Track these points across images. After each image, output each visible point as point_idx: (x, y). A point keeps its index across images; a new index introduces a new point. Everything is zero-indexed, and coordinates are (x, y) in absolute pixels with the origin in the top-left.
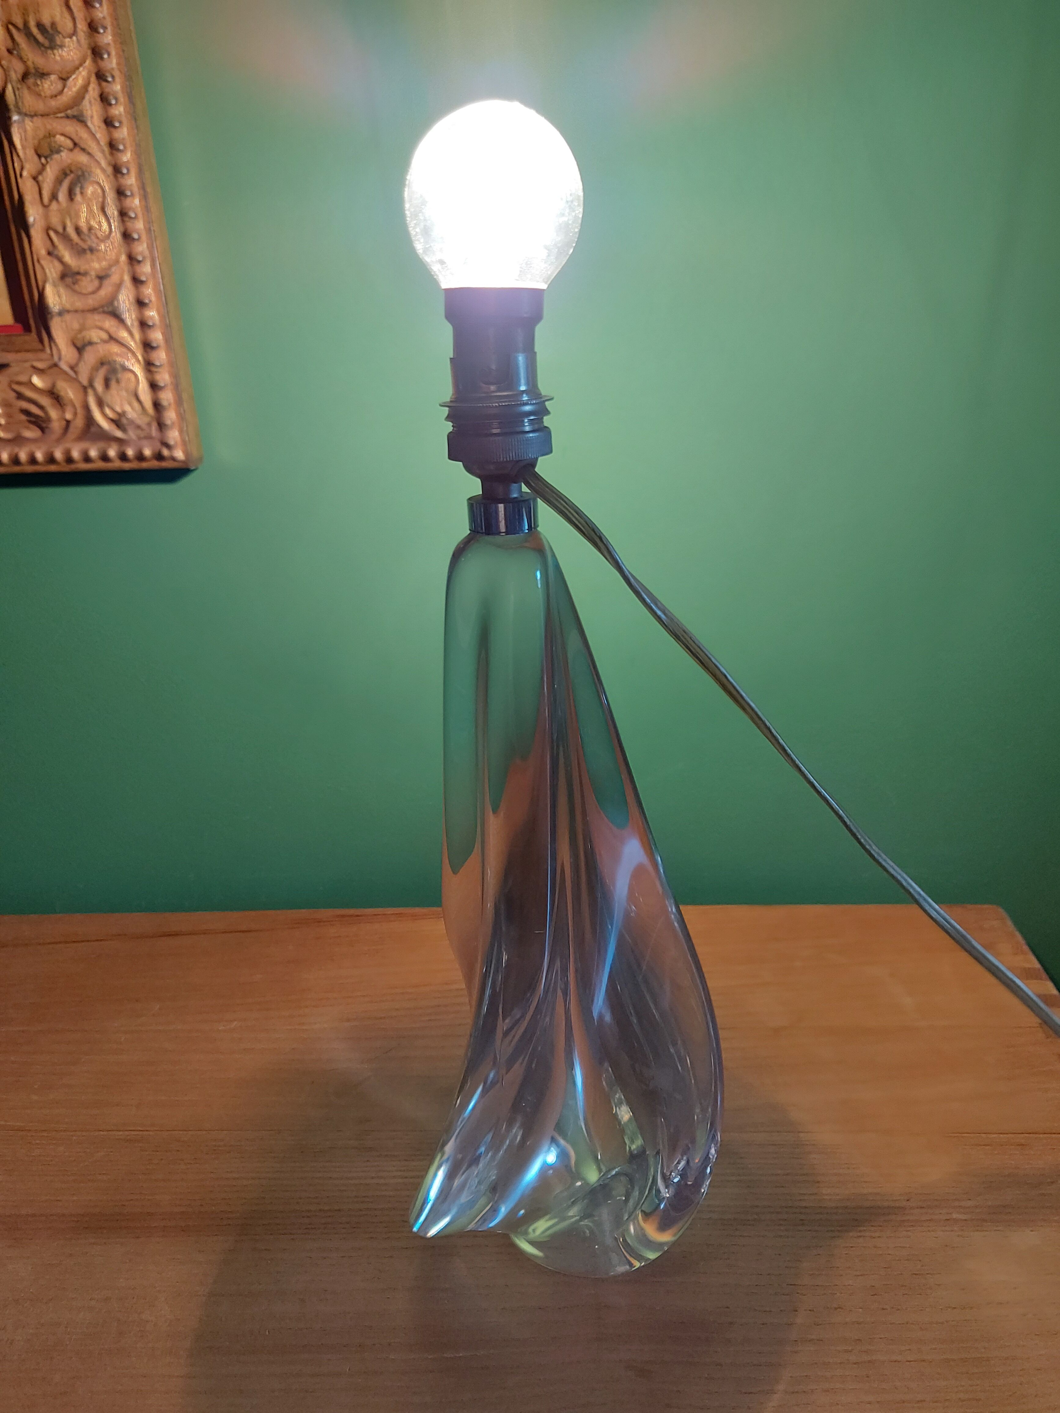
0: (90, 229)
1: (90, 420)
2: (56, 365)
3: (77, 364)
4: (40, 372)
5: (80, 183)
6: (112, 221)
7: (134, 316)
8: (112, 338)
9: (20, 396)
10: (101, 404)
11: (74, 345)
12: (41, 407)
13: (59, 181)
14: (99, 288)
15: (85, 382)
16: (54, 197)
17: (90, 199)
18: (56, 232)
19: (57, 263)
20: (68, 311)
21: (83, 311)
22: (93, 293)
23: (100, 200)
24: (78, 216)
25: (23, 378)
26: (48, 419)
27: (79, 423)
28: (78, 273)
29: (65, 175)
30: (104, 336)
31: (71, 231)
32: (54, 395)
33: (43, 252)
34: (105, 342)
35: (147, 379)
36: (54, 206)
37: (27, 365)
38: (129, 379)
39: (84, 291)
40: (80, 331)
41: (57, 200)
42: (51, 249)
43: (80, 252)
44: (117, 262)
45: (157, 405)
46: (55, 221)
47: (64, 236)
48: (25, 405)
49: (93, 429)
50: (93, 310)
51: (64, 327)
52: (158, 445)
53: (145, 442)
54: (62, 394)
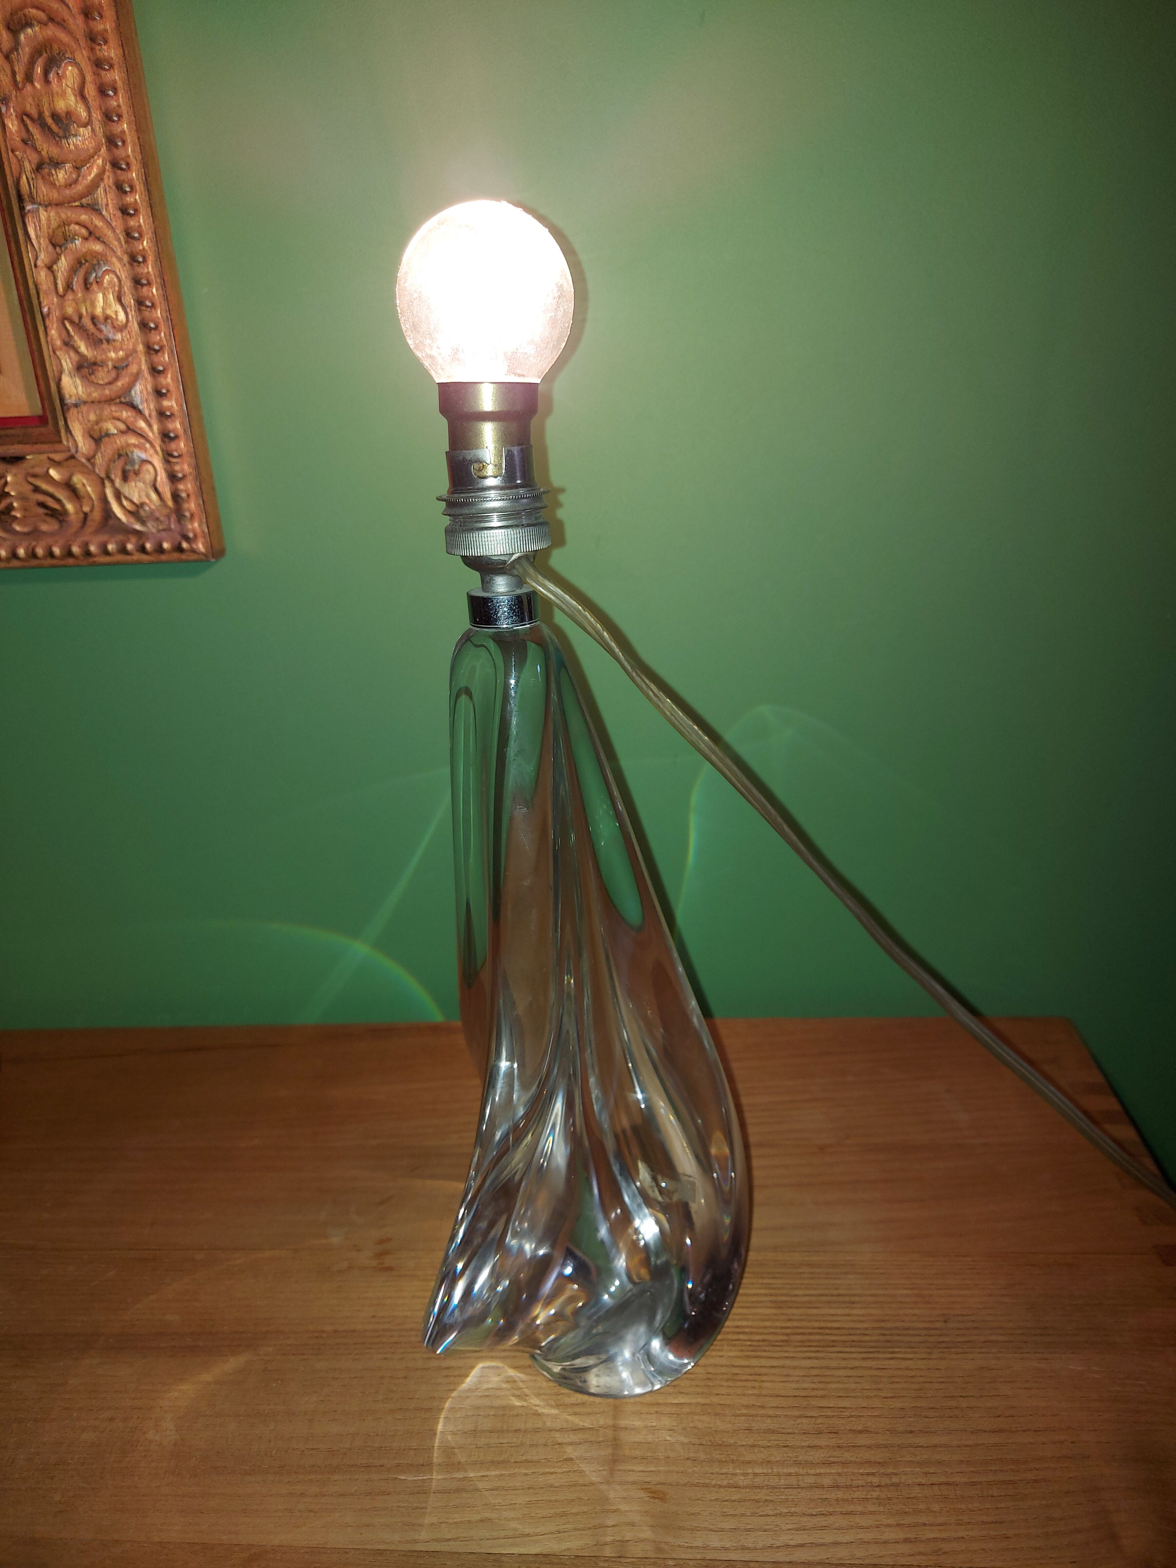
0: (107, 318)
1: (108, 513)
2: (73, 457)
3: (94, 456)
4: (57, 464)
5: (95, 271)
6: (128, 310)
7: (152, 406)
8: (130, 430)
9: (37, 489)
10: (118, 495)
11: (92, 437)
12: (58, 501)
13: (73, 270)
14: (116, 379)
15: (103, 475)
16: (69, 287)
17: (105, 288)
18: (72, 322)
19: (72, 354)
20: (85, 403)
21: (100, 402)
22: (110, 383)
23: (117, 289)
24: (93, 304)
25: (39, 470)
26: (65, 512)
27: (97, 515)
28: (95, 364)
29: (80, 263)
30: (122, 427)
31: (87, 322)
32: (69, 486)
33: (59, 343)
34: (122, 432)
35: (165, 470)
36: (70, 296)
37: (44, 457)
38: (148, 471)
39: (101, 382)
40: (97, 423)
41: (72, 289)
42: (67, 339)
43: (96, 341)
44: (135, 351)
45: (176, 496)
46: (70, 311)
47: (79, 326)
48: (41, 498)
49: (111, 522)
50: (110, 401)
51: (80, 417)
52: (179, 538)
53: (164, 534)
54: (79, 486)
